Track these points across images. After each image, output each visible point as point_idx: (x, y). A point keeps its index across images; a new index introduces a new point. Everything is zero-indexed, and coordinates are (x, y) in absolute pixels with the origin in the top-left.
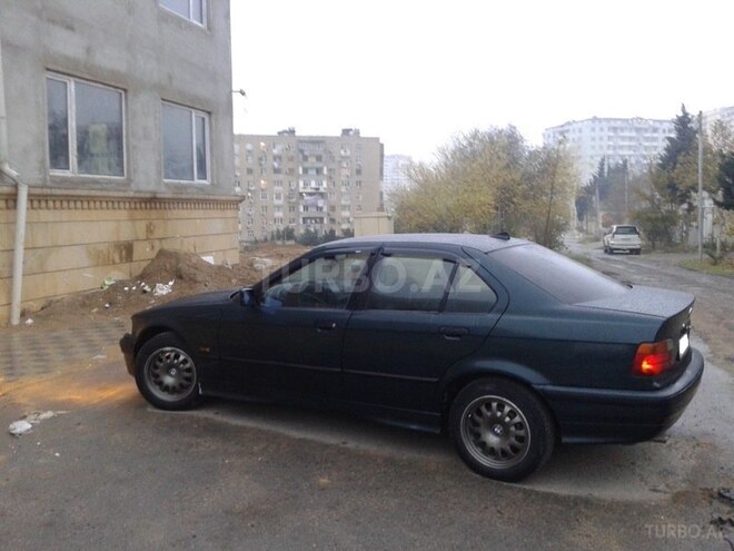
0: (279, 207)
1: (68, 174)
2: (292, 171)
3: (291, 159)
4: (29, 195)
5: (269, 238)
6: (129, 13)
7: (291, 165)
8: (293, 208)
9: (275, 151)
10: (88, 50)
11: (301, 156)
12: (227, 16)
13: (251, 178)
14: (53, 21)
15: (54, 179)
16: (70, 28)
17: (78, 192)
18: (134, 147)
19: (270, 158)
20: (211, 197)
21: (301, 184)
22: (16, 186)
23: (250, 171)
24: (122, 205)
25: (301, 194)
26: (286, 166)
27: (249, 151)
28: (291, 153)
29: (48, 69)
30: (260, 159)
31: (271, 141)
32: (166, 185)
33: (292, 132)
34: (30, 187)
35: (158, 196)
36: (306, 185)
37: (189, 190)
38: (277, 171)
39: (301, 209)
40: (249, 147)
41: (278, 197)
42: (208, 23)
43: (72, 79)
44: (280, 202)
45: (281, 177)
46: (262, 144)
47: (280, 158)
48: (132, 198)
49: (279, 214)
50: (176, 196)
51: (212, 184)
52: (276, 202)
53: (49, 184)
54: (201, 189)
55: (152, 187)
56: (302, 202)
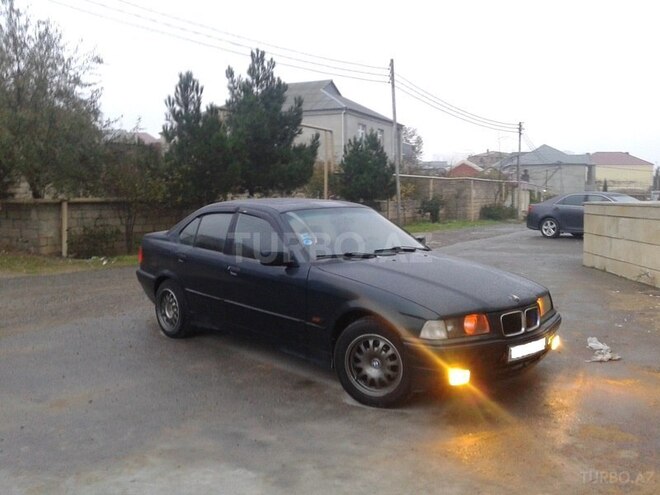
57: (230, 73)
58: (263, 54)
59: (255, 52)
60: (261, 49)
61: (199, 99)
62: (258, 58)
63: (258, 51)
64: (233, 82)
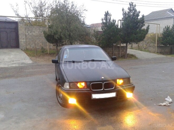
57: (123, 10)
58: (133, 3)
59: (130, 3)
60: (132, 2)
61: (110, 18)
62: (131, 4)
63: (131, 3)
64: (123, 12)
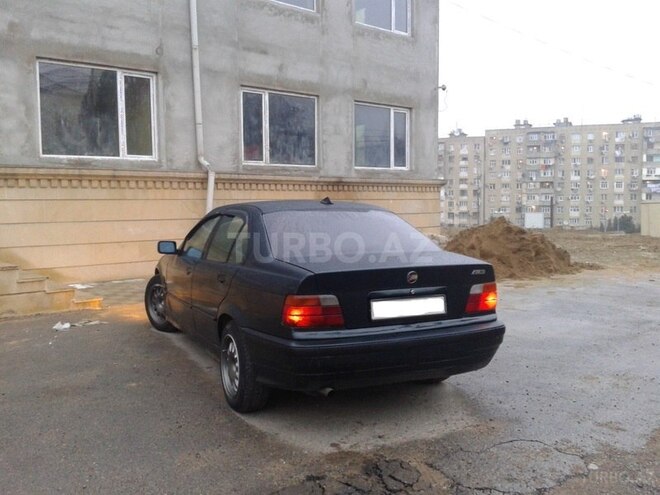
0: (619, 195)
1: (261, 164)
2: (635, 159)
3: (634, 147)
4: (216, 179)
5: (606, 225)
6: (323, 33)
7: (634, 153)
8: (635, 195)
9: (617, 140)
10: (281, 68)
11: (645, 143)
12: (436, 21)
13: (590, 167)
14: (248, 49)
15: (245, 168)
16: (264, 52)
17: (264, 177)
18: (324, 142)
19: (612, 147)
20: (404, 181)
21: (645, 172)
22: (207, 173)
23: (590, 160)
24: (308, 187)
25: (644, 181)
26: (629, 153)
27: (591, 141)
28: (634, 141)
29: (242, 86)
30: (602, 148)
31: (614, 129)
32: (356, 170)
33: (638, 119)
34: (217, 173)
35: (344, 180)
36: (650, 172)
37: (382, 175)
38: (618, 159)
39: (644, 197)
40: (591, 137)
41: (619, 185)
42: (412, 30)
43: (267, 92)
44: (621, 190)
45: (623, 165)
46: (605, 133)
47: (623, 146)
48: (318, 182)
49: (620, 202)
50: (364, 180)
51: (411, 170)
52: (618, 190)
53: (241, 171)
54: (397, 174)
55: (342, 173)
56: (645, 190)
